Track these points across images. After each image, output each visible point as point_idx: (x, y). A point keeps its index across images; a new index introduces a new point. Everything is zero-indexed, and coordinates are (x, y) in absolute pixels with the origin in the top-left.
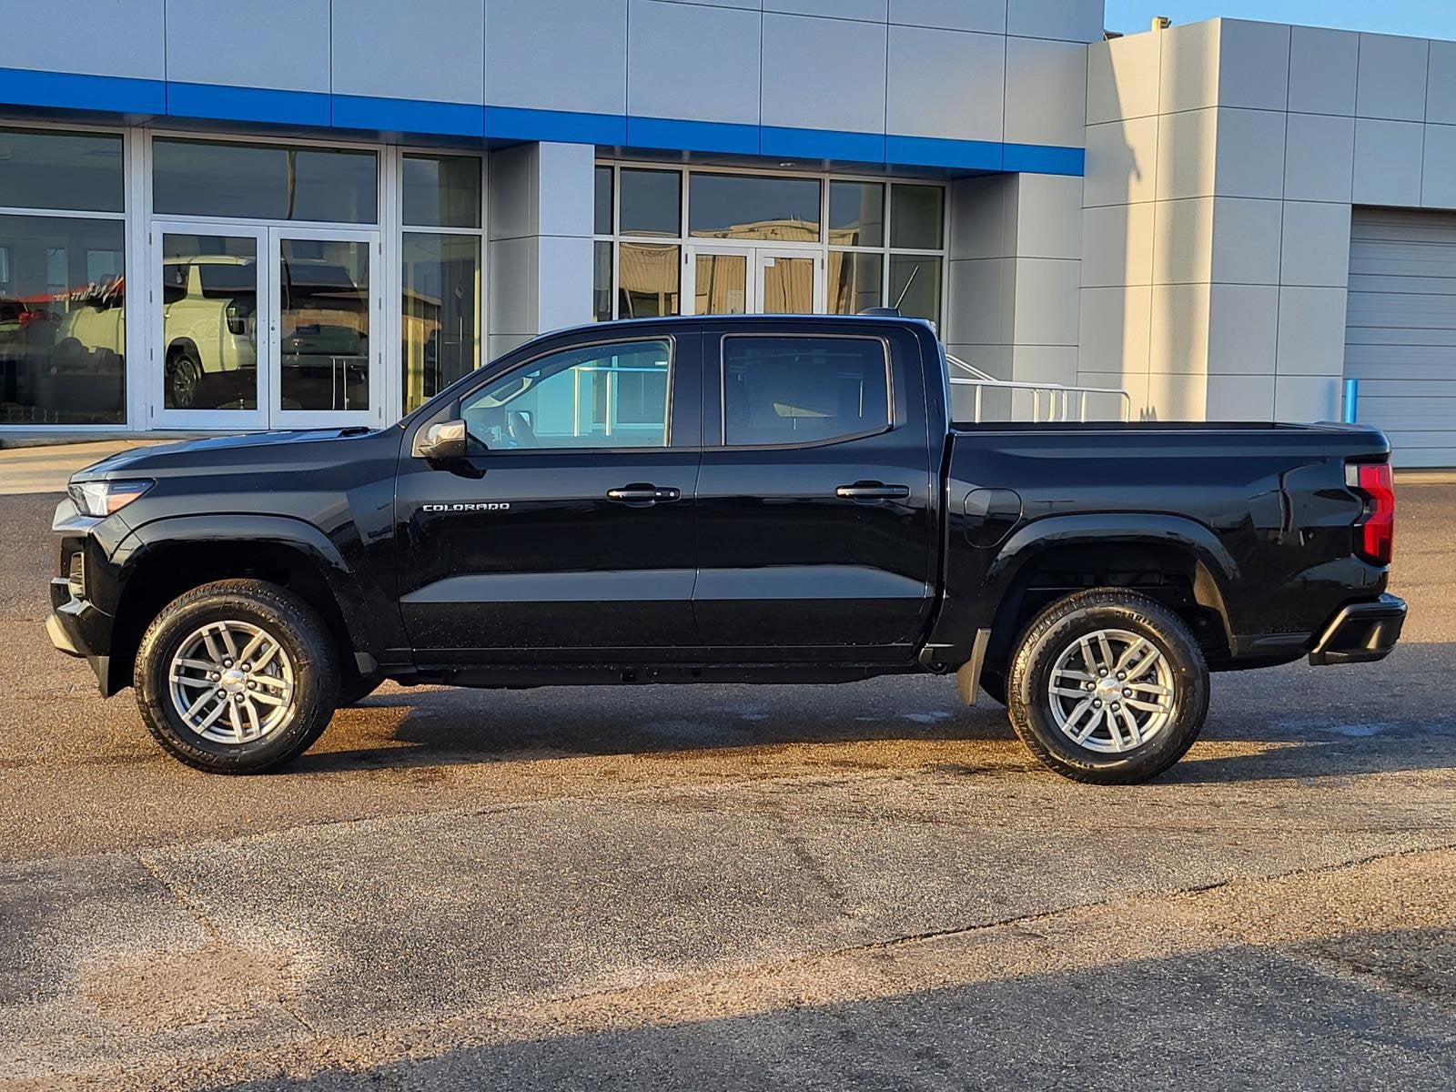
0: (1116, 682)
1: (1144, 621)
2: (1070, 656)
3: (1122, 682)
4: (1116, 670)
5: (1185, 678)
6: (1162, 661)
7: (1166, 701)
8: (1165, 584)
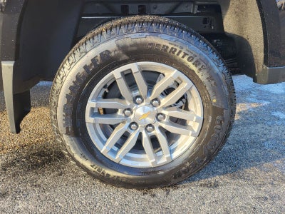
0: (149, 108)
1: (183, 57)
2: (105, 87)
3: (155, 109)
4: (151, 98)
5: (214, 108)
6: (195, 92)
7: (194, 125)
8: (197, 14)
